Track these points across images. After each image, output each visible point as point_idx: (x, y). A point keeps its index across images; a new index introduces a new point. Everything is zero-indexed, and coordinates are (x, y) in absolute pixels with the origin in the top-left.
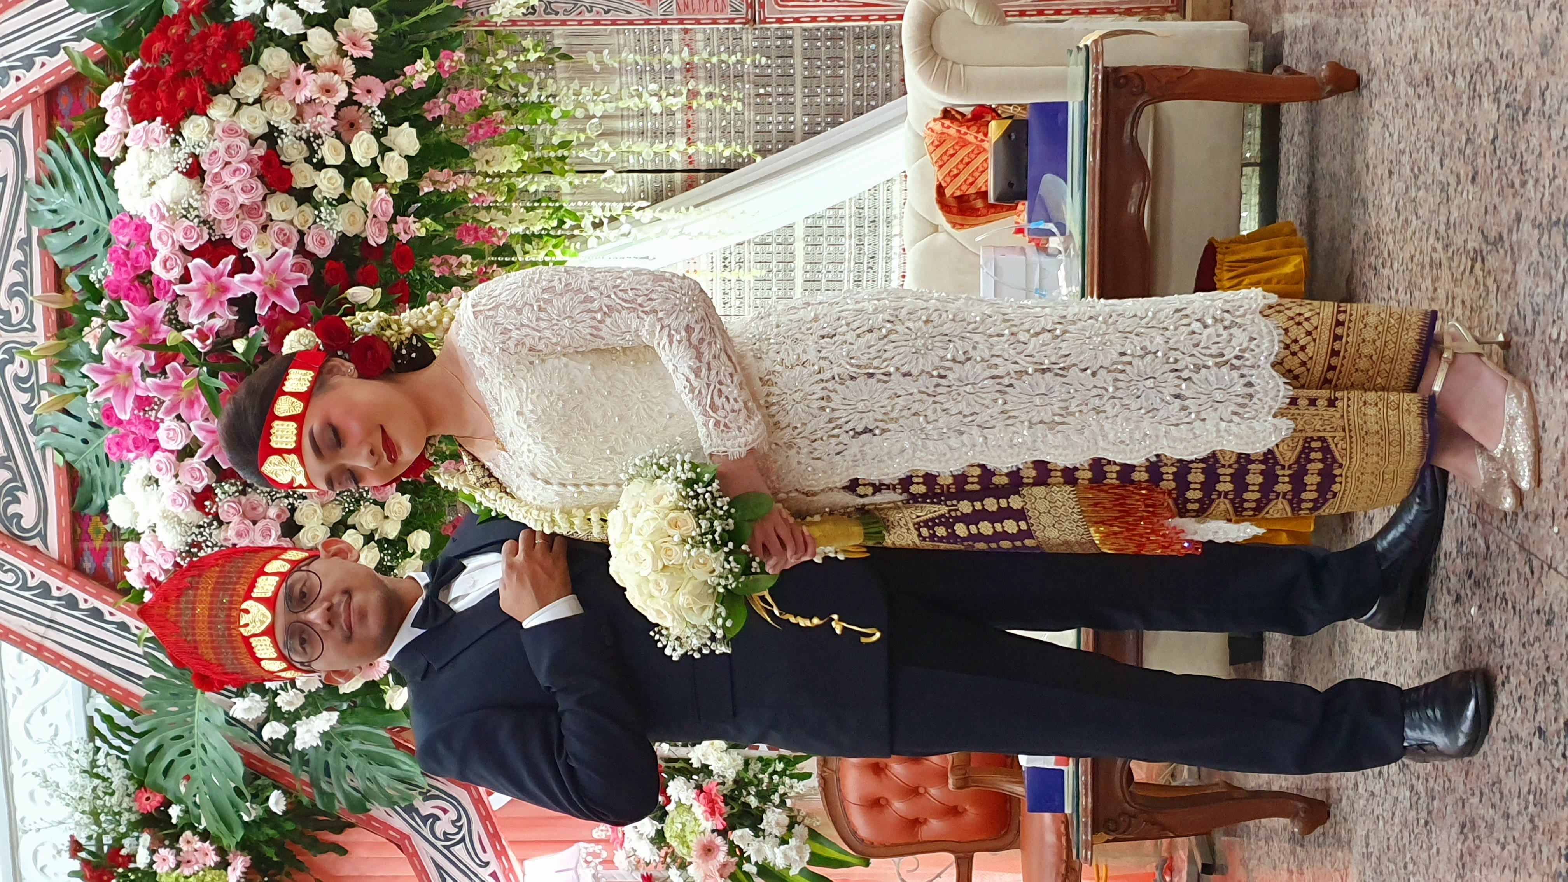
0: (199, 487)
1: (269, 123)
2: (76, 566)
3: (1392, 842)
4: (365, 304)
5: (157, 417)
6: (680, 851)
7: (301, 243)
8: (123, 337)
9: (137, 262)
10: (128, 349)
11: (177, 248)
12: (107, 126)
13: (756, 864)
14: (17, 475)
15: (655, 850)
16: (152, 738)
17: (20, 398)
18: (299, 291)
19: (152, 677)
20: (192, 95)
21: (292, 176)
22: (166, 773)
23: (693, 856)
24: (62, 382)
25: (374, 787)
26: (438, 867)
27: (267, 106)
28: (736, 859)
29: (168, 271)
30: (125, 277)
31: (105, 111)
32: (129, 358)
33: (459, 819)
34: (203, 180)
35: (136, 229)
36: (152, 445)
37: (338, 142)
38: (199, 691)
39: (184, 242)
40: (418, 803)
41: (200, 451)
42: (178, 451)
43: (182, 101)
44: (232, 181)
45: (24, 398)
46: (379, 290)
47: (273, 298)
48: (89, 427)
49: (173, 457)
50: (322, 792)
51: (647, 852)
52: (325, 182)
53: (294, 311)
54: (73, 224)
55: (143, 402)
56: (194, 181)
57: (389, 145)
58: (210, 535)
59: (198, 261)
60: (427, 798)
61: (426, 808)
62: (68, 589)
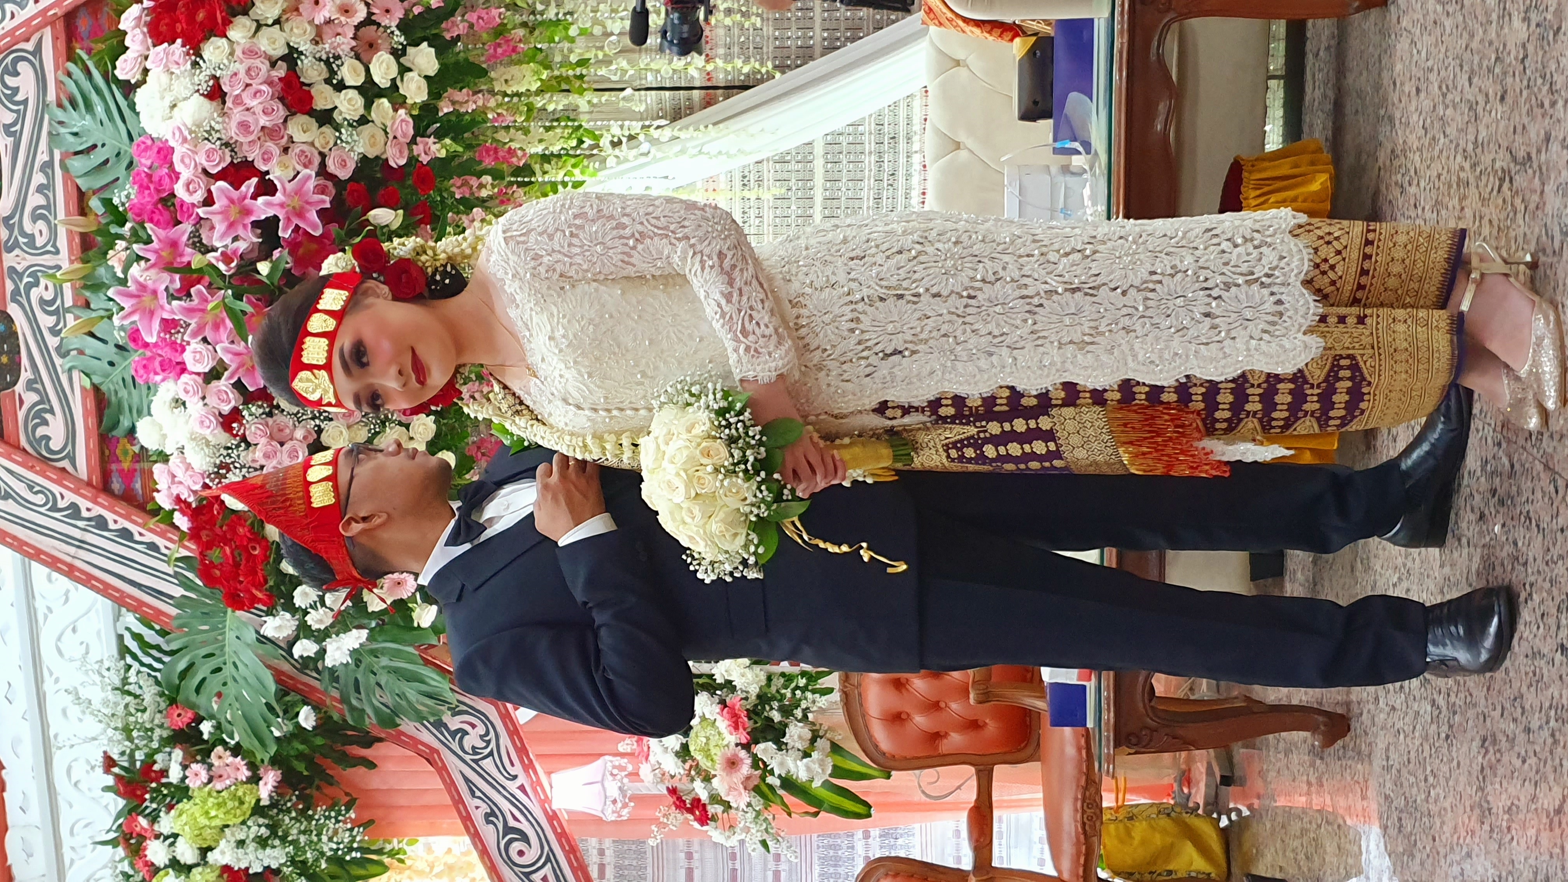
0: (226, 409)
1: (288, 44)
2: (105, 487)
3: (1413, 755)
4: (387, 226)
5: (183, 340)
6: (704, 763)
7: (323, 165)
8: (148, 260)
9: (161, 185)
10: (153, 273)
11: (200, 170)
12: (127, 48)
13: (780, 776)
14: (44, 398)
15: (680, 763)
16: (183, 656)
17: (46, 321)
18: (321, 213)
19: (183, 596)
20: (211, 16)
21: (311, 98)
22: (198, 690)
23: (718, 770)
24: (87, 305)
25: (404, 703)
26: (467, 780)
27: (287, 27)
28: (758, 772)
29: (191, 193)
30: (148, 199)
31: (125, 33)
32: (155, 282)
33: (487, 733)
34: (224, 103)
35: (159, 152)
36: (178, 367)
37: (357, 62)
38: (229, 610)
39: (206, 164)
40: (447, 718)
41: (226, 374)
42: (205, 373)
43: (202, 22)
44: (253, 103)
45: (50, 321)
46: (401, 212)
47: (296, 221)
48: (115, 350)
49: (200, 380)
50: (352, 709)
51: (672, 765)
52: (345, 103)
53: (317, 233)
54: (94, 146)
55: (169, 325)
56: (215, 103)
57: (408, 65)
58: (238, 456)
59: (221, 184)
60: (455, 713)
61: (454, 723)
62: (98, 510)
